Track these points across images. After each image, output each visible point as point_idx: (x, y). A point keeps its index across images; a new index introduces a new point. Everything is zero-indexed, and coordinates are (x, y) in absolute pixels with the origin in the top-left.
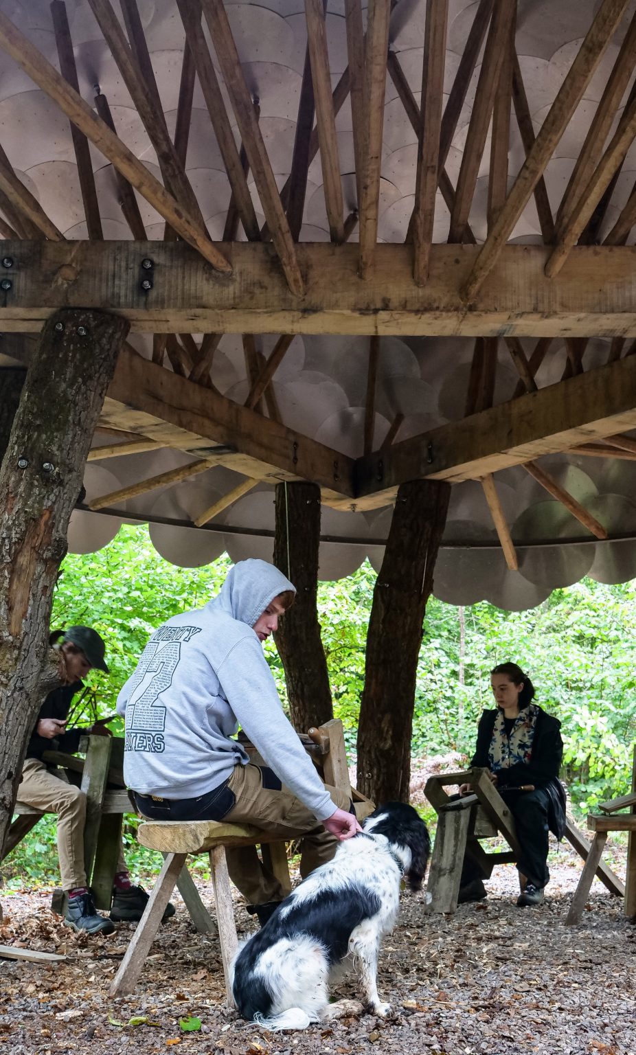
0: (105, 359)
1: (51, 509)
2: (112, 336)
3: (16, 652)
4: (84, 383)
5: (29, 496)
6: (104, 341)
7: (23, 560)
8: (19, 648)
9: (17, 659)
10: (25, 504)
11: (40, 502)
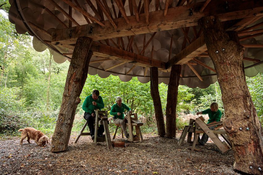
0: (85, 45)
1: (75, 72)
2: (86, 41)
3: (69, 97)
4: (81, 50)
5: (71, 70)
6: (85, 42)
7: (71, 81)
8: (70, 97)
9: (69, 99)
10: (71, 72)
11: (73, 71)
